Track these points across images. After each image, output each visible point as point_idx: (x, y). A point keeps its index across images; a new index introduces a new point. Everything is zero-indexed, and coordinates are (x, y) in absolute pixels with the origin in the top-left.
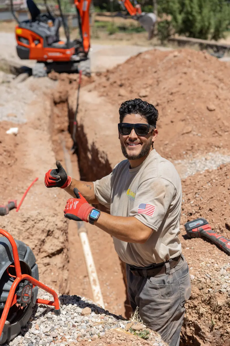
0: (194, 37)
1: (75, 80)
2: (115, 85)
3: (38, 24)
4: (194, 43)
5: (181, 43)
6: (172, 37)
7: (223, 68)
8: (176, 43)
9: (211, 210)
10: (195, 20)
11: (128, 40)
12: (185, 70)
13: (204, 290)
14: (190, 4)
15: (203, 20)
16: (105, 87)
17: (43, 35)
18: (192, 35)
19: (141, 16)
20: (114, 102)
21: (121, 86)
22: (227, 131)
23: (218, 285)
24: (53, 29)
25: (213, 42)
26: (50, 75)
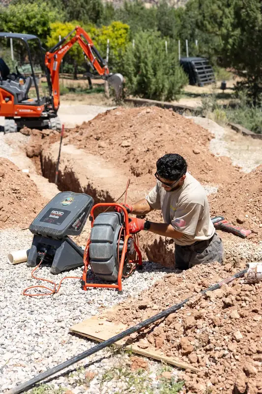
0: (148, 98)
1: (48, 135)
2: (91, 138)
3: (9, 82)
4: (151, 104)
5: (137, 104)
6: (127, 98)
7: (188, 124)
8: (132, 104)
9: (224, 212)
10: (150, 82)
11: (80, 101)
12: (159, 124)
13: (230, 259)
14: (145, 67)
15: (157, 82)
16: (80, 141)
17: (15, 93)
18: (146, 96)
19: (110, 76)
20: (95, 153)
21: (97, 139)
22: (211, 170)
23: (239, 254)
24: (24, 87)
25: (167, 103)
26: (22, 130)
